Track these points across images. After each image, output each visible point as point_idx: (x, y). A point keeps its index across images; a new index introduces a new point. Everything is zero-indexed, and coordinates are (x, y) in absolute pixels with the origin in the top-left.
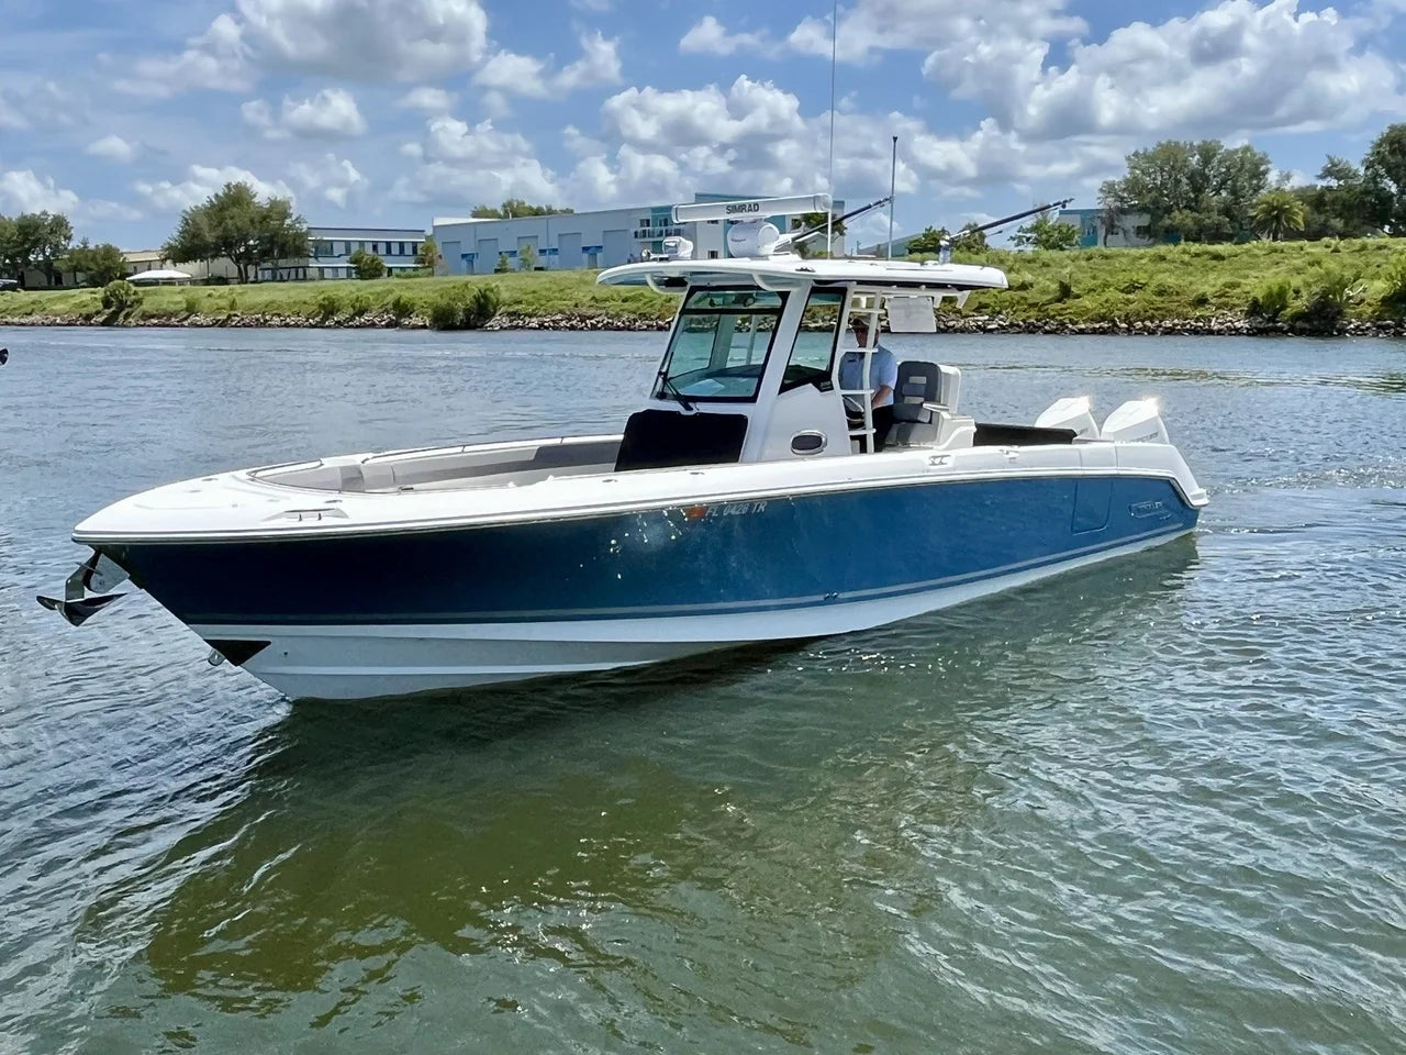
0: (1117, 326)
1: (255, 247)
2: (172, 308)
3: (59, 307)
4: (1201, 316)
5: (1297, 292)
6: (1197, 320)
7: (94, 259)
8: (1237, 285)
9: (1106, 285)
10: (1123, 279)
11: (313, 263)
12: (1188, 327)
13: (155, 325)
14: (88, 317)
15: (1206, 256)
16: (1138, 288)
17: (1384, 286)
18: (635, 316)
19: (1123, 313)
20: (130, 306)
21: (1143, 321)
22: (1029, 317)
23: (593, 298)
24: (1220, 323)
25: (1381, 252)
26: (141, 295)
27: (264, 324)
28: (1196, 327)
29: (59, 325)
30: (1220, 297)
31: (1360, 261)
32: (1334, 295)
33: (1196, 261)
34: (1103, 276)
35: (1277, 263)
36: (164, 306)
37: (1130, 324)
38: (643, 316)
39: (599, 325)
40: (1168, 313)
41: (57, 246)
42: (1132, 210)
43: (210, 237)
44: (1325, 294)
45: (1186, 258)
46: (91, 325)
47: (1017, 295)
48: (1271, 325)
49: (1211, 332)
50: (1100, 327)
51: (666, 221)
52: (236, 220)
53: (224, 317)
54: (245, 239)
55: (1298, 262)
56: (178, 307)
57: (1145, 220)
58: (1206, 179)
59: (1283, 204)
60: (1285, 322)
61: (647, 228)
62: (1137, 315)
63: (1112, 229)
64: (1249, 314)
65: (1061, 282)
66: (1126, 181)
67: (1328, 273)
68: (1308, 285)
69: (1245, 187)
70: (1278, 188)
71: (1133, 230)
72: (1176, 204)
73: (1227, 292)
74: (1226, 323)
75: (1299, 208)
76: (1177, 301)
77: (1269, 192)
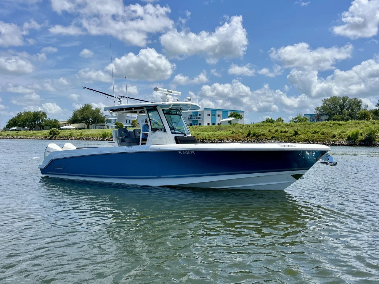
0: (310, 143)
1: (91, 120)
2: (66, 135)
3: (40, 134)
4: (334, 140)
6: (333, 141)
7: (51, 123)
8: (345, 132)
9: (308, 132)
10: (313, 130)
11: (106, 125)
12: (330, 143)
13: (62, 139)
14: (46, 137)
15: (337, 124)
16: (317, 133)
19: (312, 139)
20: (56, 135)
21: (317, 142)
22: (286, 140)
24: (339, 143)
26: (59, 132)
27: (89, 140)
28: (332, 143)
29: (39, 139)
30: (339, 135)
33: (333, 126)
34: (307, 129)
35: (357, 126)
36: (65, 135)
37: (314, 142)
40: (324, 139)
41: (43, 119)
42: (323, 115)
43: (79, 118)
44: (369, 134)
45: (331, 125)
46: (46, 139)
47: (283, 134)
48: (353, 143)
49: (336, 145)
51: (196, 115)
52: (87, 113)
53: (79, 138)
54: (88, 118)
55: (362, 126)
56: (68, 135)
57: (327, 117)
58: (344, 107)
59: (366, 113)
60: (358, 142)
61: (191, 117)
62: (316, 140)
63: (318, 120)
64: (347, 140)
65: (295, 131)
66: (322, 107)
67: (370, 129)
68: (364, 132)
69: (355, 109)
70: (365, 109)
71: (324, 120)
72: (336, 113)
73: (341, 134)
74: (341, 142)
75: (371, 115)
76: (327, 136)
77: (362, 110)
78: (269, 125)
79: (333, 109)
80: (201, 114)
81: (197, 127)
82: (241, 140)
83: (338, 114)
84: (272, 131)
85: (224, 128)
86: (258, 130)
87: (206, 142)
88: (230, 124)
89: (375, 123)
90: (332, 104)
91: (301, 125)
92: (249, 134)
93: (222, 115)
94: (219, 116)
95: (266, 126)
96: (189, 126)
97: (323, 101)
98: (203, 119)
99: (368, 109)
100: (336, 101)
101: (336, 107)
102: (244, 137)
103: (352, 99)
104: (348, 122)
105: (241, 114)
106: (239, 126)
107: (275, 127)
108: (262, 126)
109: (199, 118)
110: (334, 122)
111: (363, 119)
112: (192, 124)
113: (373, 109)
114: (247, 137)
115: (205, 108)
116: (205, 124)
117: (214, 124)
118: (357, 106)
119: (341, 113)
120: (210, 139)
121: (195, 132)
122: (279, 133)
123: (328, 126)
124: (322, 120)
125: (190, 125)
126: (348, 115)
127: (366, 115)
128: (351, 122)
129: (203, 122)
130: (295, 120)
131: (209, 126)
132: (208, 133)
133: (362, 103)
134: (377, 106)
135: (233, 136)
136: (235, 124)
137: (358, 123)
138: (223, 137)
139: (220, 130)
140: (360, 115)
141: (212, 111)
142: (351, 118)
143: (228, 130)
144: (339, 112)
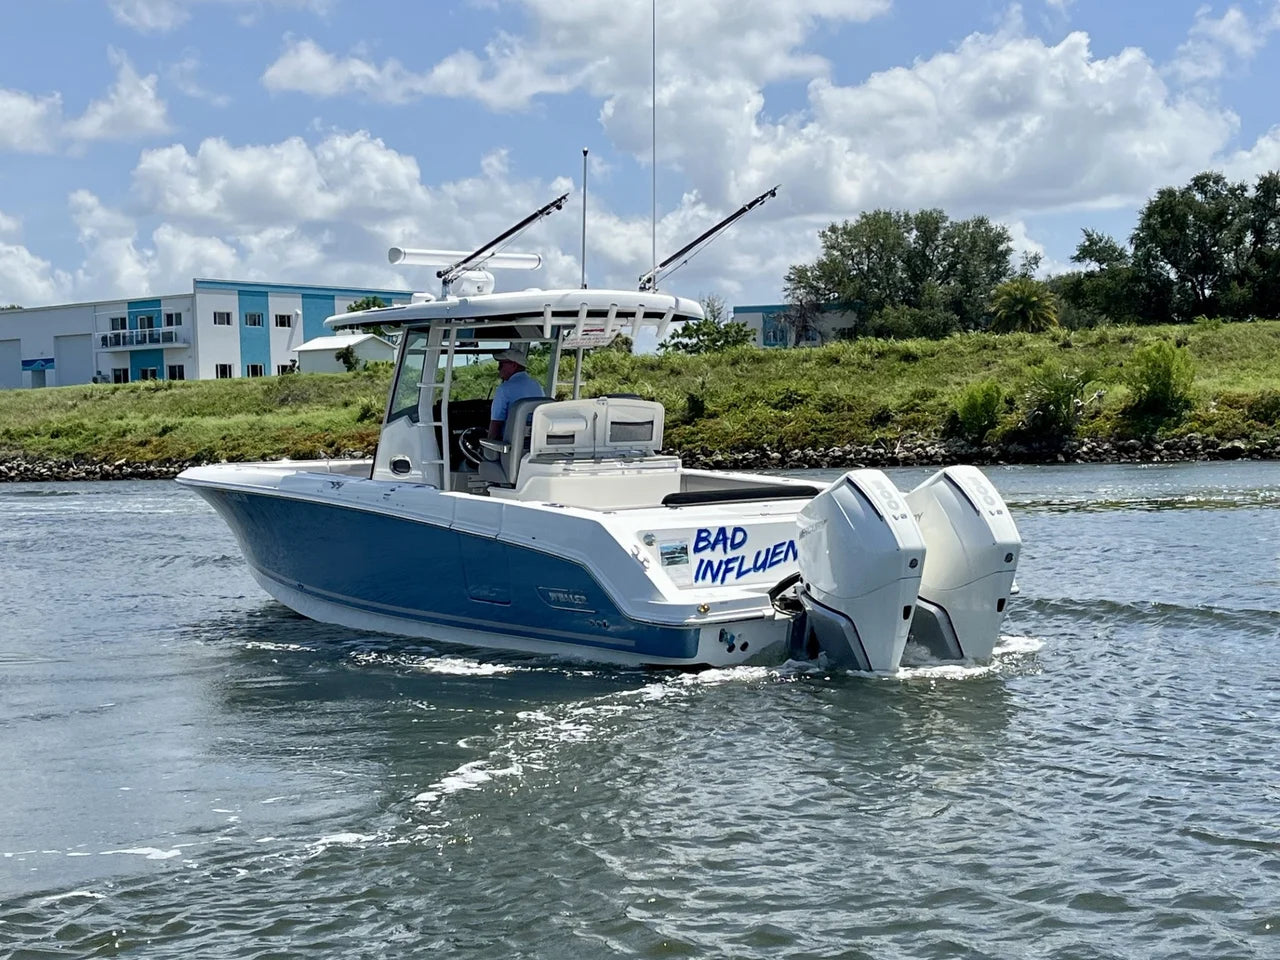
0: (768, 456)
4: (882, 439)
5: (1010, 402)
6: (877, 445)
8: (933, 395)
9: (753, 398)
10: (777, 389)
12: (864, 454)
15: (893, 356)
16: (798, 401)
17: (1127, 391)
18: (71, 460)
19: (776, 437)
21: (802, 448)
23: (7, 432)
24: (907, 449)
25: (1125, 345)
28: (875, 455)
30: (906, 412)
31: (1096, 359)
34: (751, 387)
35: (989, 363)
37: (785, 453)
38: (80, 458)
39: (13, 474)
40: (837, 436)
44: (1045, 403)
45: (867, 359)
48: (975, 449)
49: (894, 462)
50: (744, 458)
55: (1014, 362)
57: (849, 320)
58: (928, 263)
59: (1030, 296)
60: (995, 445)
61: (122, 331)
62: (794, 440)
63: (805, 334)
64: (946, 435)
65: (691, 396)
66: (821, 265)
67: (1048, 375)
68: (1023, 392)
69: (979, 274)
70: (1024, 276)
71: (832, 334)
72: (891, 296)
73: (917, 405)
74: (916, 448)
75: (1051, 301)
76: (850, 419)
77: (1012, 280)
79: (875, 276)
80: (179, 316)
81: (157, 390)
83: (902, 302)
85: (313, 391)
88: (349, 370)
89: (1070, 346)
90: (869, 251)
91: (720, 363)
93: (301, 319)
94: (282, 324)
95: (539, 373)
96: (113, 385)
97: (823, 235)
98: (191, 344)
99: (1039, 275)
100: (886, 237)
101: (891, 267)
103: (965, 225)
104: (947, 342)
109: (168, 337)
110: (877, 344)
112: (126, 371)
113: (1063, 273)
115: (199, 278)
116: (207, 373)
117: (255, 371)
118: (989, 260)
119: (913, 298)
120: (235, 453)
121: (146, 417)
123: (849, 364)
124: (824, 337)
125: (117, 380)
126: (947, 307)
127: (1032, 305)
128: (961, 343)
129: (195, 359)
130: (686, 340)
131: (227, 380)
132: (224, 422)
133: (1011, 244)
134: (1078, 259)
135: (368, 436)
136: (376, 363)
137: (995, 348)
138: (308, 443)
139: (294, 400)
140: (1004, 305)
141: (240, 293)
142: (960, 321)
143: (339, 401)
144: (906, 294)
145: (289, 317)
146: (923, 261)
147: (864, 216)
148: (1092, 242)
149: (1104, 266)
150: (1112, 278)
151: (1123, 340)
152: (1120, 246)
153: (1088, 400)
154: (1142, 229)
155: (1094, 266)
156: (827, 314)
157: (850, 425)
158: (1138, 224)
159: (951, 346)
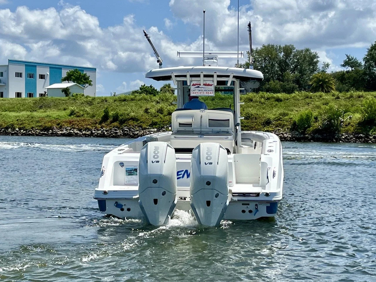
4: (267, 130)
5: (316, 118)
8: (287, 114)
15: (273, 100)
17: (360, 116)
25: (360, 99)
30: (277, 120)
31: (349, 104)
32: (334, 120)
35: (308, 103)
44: (330, 119)
45: (263, 100)
48: (302, 136)
55: (318, 103)
58: (287, 65)
59: (325, 79)
60: (310, 134)
64: (292, 130)
67: (331, 109)
68: (321, 115)
69: (306, 70)
70: (323, 71)
71: (250, 90)
72: (272, 77)
73: (281, 118)
74: (280, 134)
75: (333, 81)
76: (256, 122)
77: (318, 73)
78: (145, 99)
79: (267, 69)
80: (2, 73)
82: (89, 129)
83: (277, 79)
84: (153, 111)
85: (52, 104)
86: (123, 108)
87: (12, 134)
88: (67, 96)
89: (339, 98)
92: (105, 118)
93: (49, 77)
94: (42, 78)
95: (139, 100)
98: (6, 84)
99: (329, 71)
100: (272, 54)
101: (273, 65)
102: (96, 123)
103: (302, 51)
104: (293, 95)
105: (88, 74)
106: (85, 99)
107: (158, 102)
108: (132, 100)
110: (267, 95)
111: (321, 89)
113: (338, 71)
114: (100, 123)
115: (10, 59)
116: (12, 95)
117: (30, 95)
118: (310, 65)
119: (281, 78)
120: (21, 126)
122: (164, 116)
123: (256, 102)
124: (247, 91)
126: (294, 82)
127: (326, 82)
128: (299, 95)
129: (7, 89)
131: (20, 98)
132: (18, 114)
133: (318, 59)
134: (344, 66)
135: (73, 122)
136: (77, 94)
137: (311, 98)
138: (50, 123)
139: (45, 107)
140: (315, 82)
141: (26, 65)
142: (299, 87)
143: (62, 108)
144: (278, 77)
145: (44, 75)
146: (285, 64)
147: (264, 46)
148: (349, 60)
149: (353, 69)
150: (356, 73)
151: (359, 97)
152: (359, 62)
153: (346, 119)
154: (368, 55)
155: (350, 69)
156: (248, 83)
157: (256, 125)
158: (366, 53)
159: (294, 96)
